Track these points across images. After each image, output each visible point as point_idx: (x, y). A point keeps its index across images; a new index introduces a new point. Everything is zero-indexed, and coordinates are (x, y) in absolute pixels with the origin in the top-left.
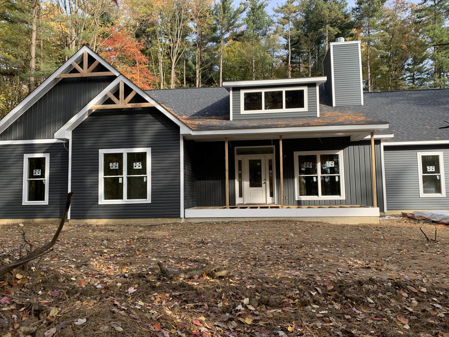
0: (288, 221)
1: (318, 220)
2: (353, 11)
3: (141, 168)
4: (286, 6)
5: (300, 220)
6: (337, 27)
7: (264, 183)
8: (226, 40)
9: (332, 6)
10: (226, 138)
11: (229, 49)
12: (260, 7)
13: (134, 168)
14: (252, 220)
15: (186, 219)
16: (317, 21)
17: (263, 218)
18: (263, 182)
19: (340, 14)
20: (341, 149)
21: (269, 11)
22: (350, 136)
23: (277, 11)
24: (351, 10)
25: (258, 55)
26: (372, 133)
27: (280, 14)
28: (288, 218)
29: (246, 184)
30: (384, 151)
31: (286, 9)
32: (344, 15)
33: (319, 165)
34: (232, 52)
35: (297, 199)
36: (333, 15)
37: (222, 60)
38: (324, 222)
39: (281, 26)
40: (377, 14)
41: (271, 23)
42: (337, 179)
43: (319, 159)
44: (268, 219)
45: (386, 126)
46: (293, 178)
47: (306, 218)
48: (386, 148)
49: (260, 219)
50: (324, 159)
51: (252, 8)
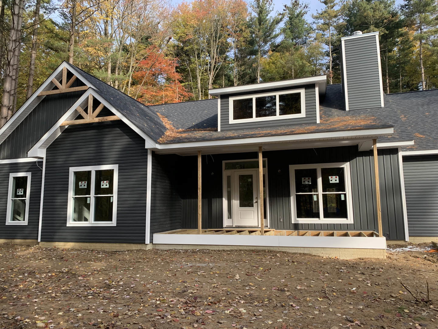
0: (268, 252)
1: (306, 252)
2: (402, 8)
3: (108, 186)
4: (325, 12)
5: (283, 251)
6: (383, 27)
7: (256, 202)
8: (265, 53)
9: (376, 6)
10: (199, 151)
11: (270, 61)
12: (298, 15)
13: (102, 187)
14: (226, 249)
15: (155, 245)
16: (360, 23)
17: (239, 247)
18: (254, 201)
19: (386, 14)
20: (346, 161)
21: (308, 19)
22: (357, 145)
23: (317, 18)
24: (400, 8)
25: (296, 63)
26: (375, 140)
27: (319, 20)
28: (268, 248)
29: (236, 203)
30: (403, 162)
31: (326, 14)
32: (391, 14)
33: (320, 181)
34: (273, 63)
35: (293, 222)
36: (378, 14)
37: (259, 72)
38: (314, 254)
39: (321, 32)
40: (430, 8)
41: (310, 30)
42: (343, 198)
43: (319, 173)
44: (245, 248)
45: (390, 131)
46: (289, 196)
47: (290, 248)
49: (236, 248)
50: (326, 173)
51: (290, 18)
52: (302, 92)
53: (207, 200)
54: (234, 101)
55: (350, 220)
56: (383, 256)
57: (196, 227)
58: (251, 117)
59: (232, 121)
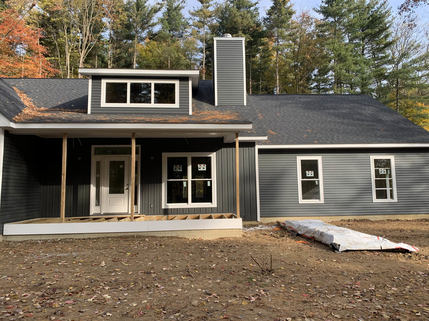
0: (137, 237)
1: (173, 235)
2: (265, 21)
4: (201, 10)
5: (152, 235)
6: (249, 35)
7: (127, 189)
8: (142, 39)
9: (244, 14)
10: (65, 134)
11: (147, 49)
12: (176, 8)
14: (92, 236)
15: (5, 237)
16: (230, 27)
17: (106, 234)
18: (125, 188)
19: (252, 23)
20: (214, 151)
21: (185, 13)
22: (223, 137)
23: (193, 14)
24: (263, 20)
25: (172, 55)
26: (237, 133)
27: (195, 17)
28: (137, 234)
29: (105, 190)
30: (258, 154)
31: (201, 13)
32: (256, 24)
33: (190, 168)
34: (150, 51)
35: (163, 207)
36: (245, 22)
37: (135, 57)
38: (181, 237)
39: (197, 29)
40: (285, 25)
41: (186, 25)
42: (209, 185)
43: (189, 161)
44: (113, 235)
45: (249, 127)
46: (160, 182)
47: (159, 233)
48: (261, 151)
49: (103, 236)
50: (196, 162)
51: (168, 9)
52: (177, 83)
53: (72, 186)
54: (107, 84)
55: (214, 204)
56: (239, 235)
57: (58, 215)
58: (125, 102)
59: (104, 104)
